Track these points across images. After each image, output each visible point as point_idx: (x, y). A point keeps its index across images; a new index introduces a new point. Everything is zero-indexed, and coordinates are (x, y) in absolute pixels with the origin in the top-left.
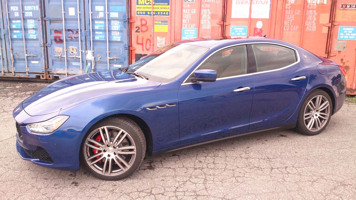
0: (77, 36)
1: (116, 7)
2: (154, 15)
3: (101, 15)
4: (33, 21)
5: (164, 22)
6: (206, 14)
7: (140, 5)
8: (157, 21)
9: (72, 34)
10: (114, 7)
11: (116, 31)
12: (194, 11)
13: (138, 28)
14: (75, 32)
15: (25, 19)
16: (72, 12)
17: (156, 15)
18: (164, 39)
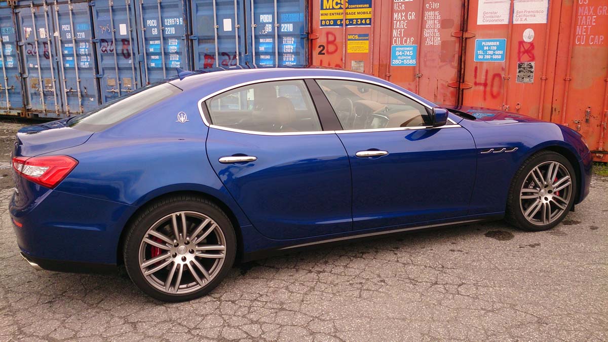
0: (235, 63)
1: (290, 15)
2: (346, 25)
3: (268, 28)
4: (177, 40)
5: (363, 36)
6: (433, 19)
7: (326, 9)
8: (352, 35)
9: (228, 61)
10: (287, 15)
11: (289, 53)
12: (412, 16)
13: (322, 47)
14: (232, 57)
15: (165, 39)
16: (227, 25)
17: (350, 24)
18: (362, 64)
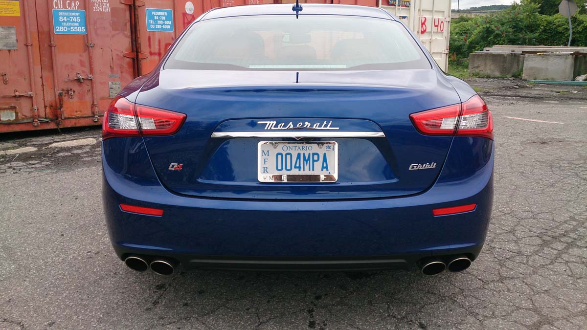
18: (13, 31)
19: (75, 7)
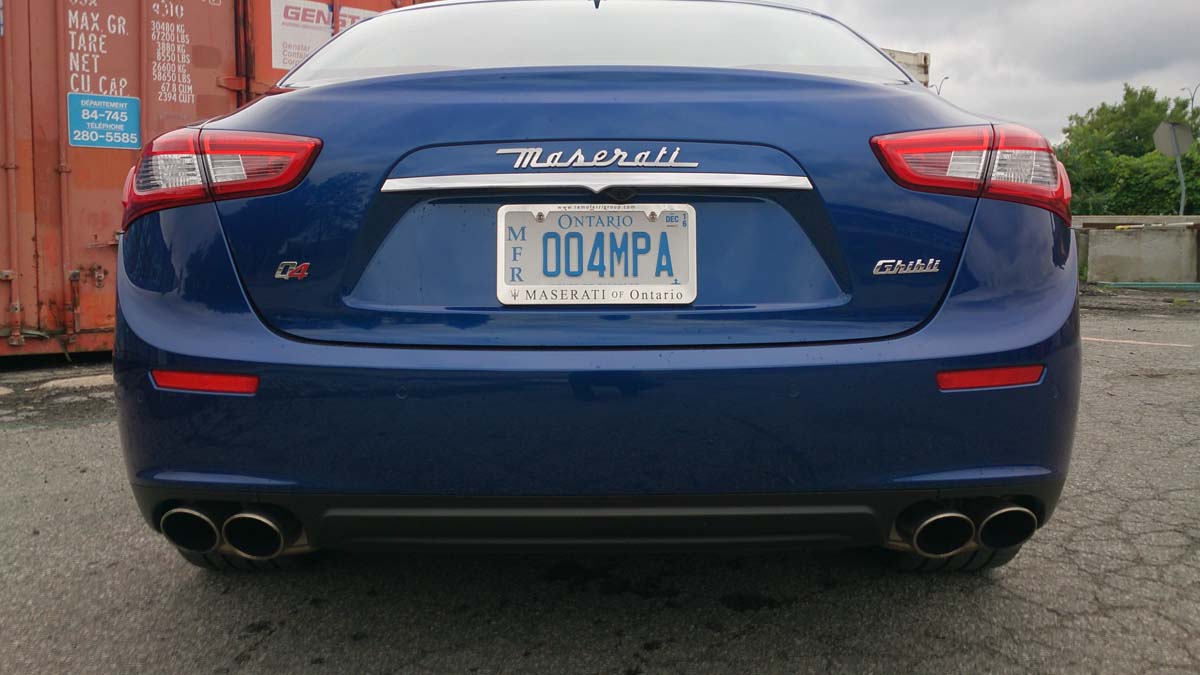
6: (170, 43)
12: (119, 26)
19: (118, 89)
